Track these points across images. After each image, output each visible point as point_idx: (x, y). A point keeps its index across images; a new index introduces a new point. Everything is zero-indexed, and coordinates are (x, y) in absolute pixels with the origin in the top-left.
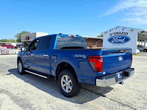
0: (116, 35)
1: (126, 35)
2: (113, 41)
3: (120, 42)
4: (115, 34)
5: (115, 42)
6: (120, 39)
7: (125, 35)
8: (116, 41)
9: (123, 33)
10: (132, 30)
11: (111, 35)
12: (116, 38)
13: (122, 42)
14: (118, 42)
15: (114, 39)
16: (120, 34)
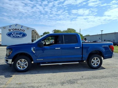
0: (15, 30)
1: (24, 32)
2: (12, 35)
3: (18, 37)
4: (13, 30)
5: (13, 37)
6: (18, 34)
7: (22, 31)
8: (15, 36)
9: (21, 30)
10: (28, 28)
11: (10, 30)
12: (14, 33)
13: (20, 37)
14: (16, 37)
15: (12, 34)
16: (18, 31)
